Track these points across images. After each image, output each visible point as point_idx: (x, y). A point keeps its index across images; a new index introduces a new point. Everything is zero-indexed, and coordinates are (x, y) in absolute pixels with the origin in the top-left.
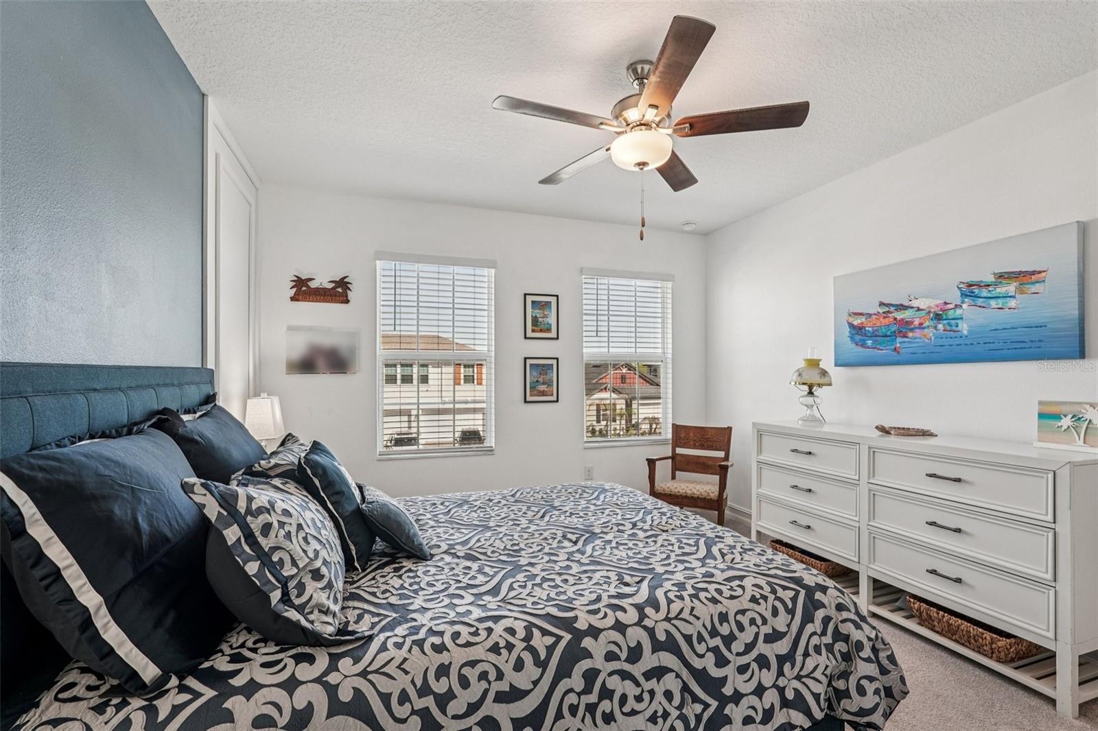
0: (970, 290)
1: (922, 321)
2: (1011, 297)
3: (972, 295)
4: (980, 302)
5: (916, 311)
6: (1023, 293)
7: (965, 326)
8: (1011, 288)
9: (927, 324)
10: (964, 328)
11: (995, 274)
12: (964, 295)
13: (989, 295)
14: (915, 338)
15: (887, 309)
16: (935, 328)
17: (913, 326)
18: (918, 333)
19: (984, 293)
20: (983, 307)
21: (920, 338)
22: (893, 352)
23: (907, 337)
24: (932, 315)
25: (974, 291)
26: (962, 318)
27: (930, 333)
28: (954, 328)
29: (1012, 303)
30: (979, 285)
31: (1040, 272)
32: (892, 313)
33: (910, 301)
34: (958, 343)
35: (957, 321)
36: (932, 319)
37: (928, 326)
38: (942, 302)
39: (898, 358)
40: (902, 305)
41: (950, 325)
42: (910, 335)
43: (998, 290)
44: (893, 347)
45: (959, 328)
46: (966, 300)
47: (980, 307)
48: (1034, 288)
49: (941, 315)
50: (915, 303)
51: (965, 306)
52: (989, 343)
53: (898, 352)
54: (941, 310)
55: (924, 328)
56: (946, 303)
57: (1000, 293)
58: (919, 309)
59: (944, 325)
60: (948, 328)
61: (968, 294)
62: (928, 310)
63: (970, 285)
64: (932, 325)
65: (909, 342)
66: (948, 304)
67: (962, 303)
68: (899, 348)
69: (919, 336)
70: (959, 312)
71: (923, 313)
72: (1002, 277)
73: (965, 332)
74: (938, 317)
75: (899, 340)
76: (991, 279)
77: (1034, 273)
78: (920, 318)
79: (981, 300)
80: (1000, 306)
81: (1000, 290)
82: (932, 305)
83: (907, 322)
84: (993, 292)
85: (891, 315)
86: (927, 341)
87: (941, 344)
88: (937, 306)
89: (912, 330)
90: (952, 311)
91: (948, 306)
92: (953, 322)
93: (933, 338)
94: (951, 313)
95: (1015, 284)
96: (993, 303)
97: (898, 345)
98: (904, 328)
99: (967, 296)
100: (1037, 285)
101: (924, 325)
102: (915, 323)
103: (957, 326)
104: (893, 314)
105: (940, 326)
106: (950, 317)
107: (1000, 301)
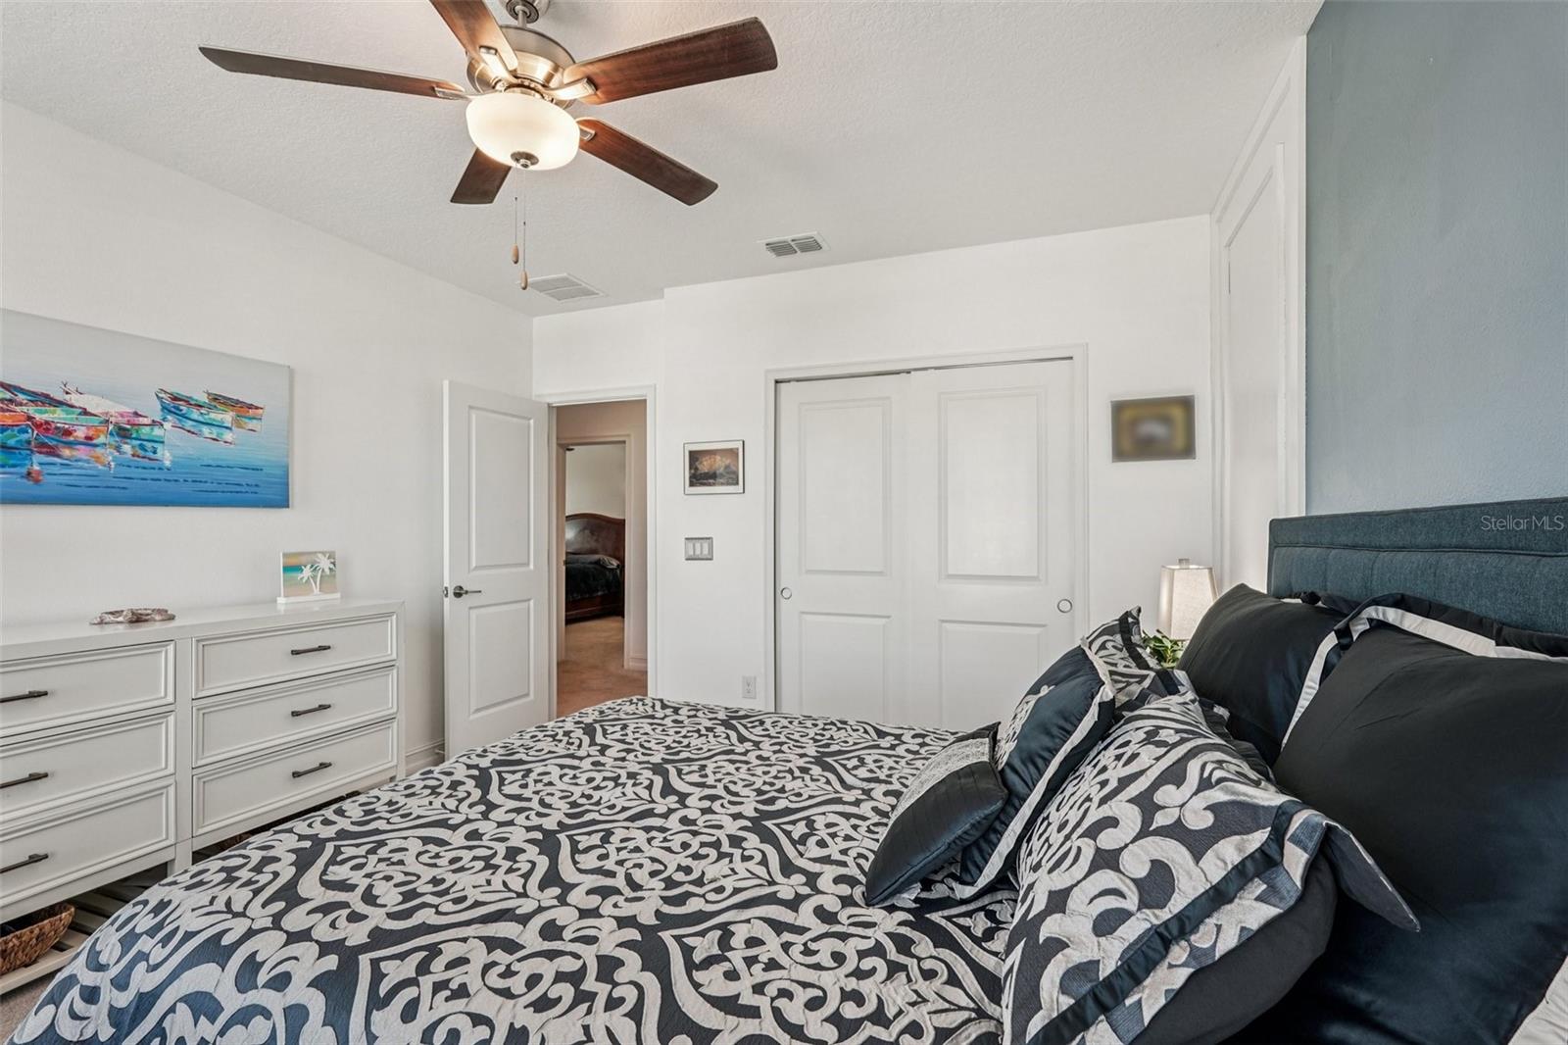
0: (175, 405)
1: (91, 433)
2: (227, 428)
3: (176, 412)
4: (189, 424)
5: (80, 414)
6: (240, 426)
7: (167, 454)
8: (227, 417)
9: (102, 439)
10: (166, 456)
11: (209, 394)
12: (164, 408)
13: (201, 419)
14: (76, 461)
15: (8, 395)
16: (118, 448)
17: (71, 439)
18: (81, 452)
19: (195, 414)
20: (193, 433)
21: (88, 462)
22: (25, 481)
23: (58, 456)
24: (111, 427)
25: (181, 408)
26: (163, 442)
27: (108, 455)
28: (151, 455)
29: (228, 436)
30: (187, 401)
31: (257, 408)
32: (21, 404)
33: (67, 393)
34: (156, 477)
35: (155, 445)
36: (111, 434)
37: (105, 444)
38: (132, 411)
39: (36, 491)
40: (47, 396)
41: (142, 447)
42: (66, 452)
43: (212, 415)
44: (24, 470)
45: (158, 456)
46: (169, 417)
47: (189, 431)
48: (252, 424)
49: (128, 430)
50: (74, 399)
51: (167, 426)
52: (201, 482)
53: (37, 481)
54: (129, 423)
55: (96, 446)
56: (136, 414)
57: (214, 420)
58: (85, 412)
59: (133, 447)
60: (141, 453)
61: (173, 409)
62: (103, 418)
63: (175, 398)
64: (114, 443)
65: (62, 464)
66: (141, 416)
67: (164, 419)
68: (39, 473)
69: (85, 458)
70: (157, 432)
71: (95, 421)
72: (218, 401)
73: (167, 463)
74: (122, 432)
75: (37, 458)
76: (204, 399)
77: (250, 407)
78: (88, 428)
79: (191, 423)
80: (214, 437)
81: (214, 416)
82: (112, 411)
83: (57, 428)
84: (206, 417)
85: (18, 409)
86: (100, 467)
87: (128, 476)
88: (122, 415)
89: (69, 445)
90: (148, 429)
91: (141, 419)
92: (149, 445)
93: (112, 463)
94: (145, 430)
95: (231, 413)
96: (206, 430)
97: (36, 467)
98: (51, 440)
99: (170, 411)
100: (255, 421)
101: (95, 442)
102: (75, 434)
103: (155, 452)
104: (25, 409)
105: (127, 448)
106: (143, 437)
107: (215, 430)
